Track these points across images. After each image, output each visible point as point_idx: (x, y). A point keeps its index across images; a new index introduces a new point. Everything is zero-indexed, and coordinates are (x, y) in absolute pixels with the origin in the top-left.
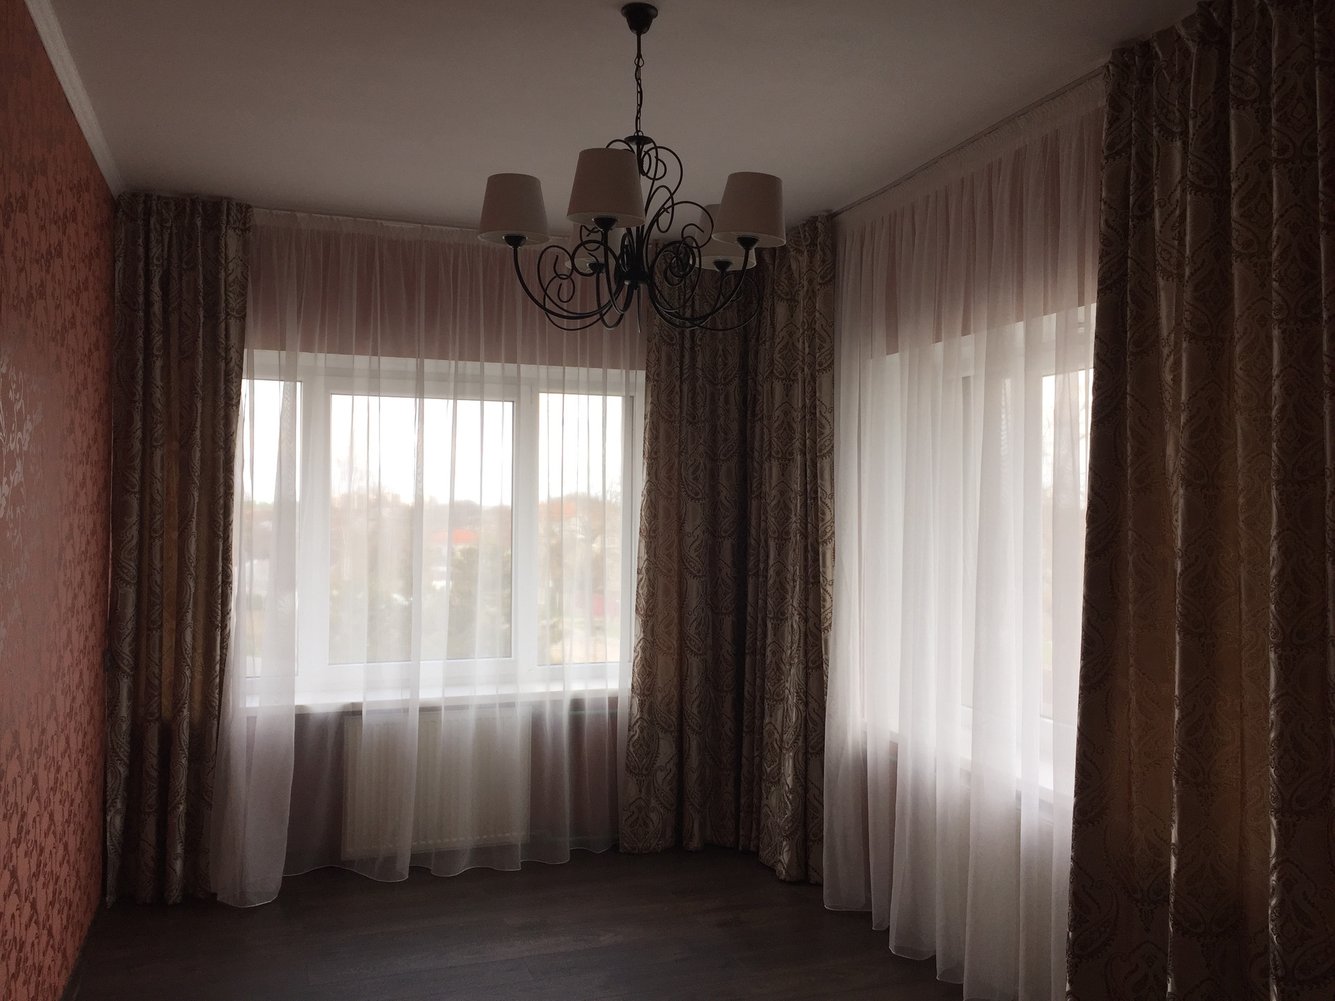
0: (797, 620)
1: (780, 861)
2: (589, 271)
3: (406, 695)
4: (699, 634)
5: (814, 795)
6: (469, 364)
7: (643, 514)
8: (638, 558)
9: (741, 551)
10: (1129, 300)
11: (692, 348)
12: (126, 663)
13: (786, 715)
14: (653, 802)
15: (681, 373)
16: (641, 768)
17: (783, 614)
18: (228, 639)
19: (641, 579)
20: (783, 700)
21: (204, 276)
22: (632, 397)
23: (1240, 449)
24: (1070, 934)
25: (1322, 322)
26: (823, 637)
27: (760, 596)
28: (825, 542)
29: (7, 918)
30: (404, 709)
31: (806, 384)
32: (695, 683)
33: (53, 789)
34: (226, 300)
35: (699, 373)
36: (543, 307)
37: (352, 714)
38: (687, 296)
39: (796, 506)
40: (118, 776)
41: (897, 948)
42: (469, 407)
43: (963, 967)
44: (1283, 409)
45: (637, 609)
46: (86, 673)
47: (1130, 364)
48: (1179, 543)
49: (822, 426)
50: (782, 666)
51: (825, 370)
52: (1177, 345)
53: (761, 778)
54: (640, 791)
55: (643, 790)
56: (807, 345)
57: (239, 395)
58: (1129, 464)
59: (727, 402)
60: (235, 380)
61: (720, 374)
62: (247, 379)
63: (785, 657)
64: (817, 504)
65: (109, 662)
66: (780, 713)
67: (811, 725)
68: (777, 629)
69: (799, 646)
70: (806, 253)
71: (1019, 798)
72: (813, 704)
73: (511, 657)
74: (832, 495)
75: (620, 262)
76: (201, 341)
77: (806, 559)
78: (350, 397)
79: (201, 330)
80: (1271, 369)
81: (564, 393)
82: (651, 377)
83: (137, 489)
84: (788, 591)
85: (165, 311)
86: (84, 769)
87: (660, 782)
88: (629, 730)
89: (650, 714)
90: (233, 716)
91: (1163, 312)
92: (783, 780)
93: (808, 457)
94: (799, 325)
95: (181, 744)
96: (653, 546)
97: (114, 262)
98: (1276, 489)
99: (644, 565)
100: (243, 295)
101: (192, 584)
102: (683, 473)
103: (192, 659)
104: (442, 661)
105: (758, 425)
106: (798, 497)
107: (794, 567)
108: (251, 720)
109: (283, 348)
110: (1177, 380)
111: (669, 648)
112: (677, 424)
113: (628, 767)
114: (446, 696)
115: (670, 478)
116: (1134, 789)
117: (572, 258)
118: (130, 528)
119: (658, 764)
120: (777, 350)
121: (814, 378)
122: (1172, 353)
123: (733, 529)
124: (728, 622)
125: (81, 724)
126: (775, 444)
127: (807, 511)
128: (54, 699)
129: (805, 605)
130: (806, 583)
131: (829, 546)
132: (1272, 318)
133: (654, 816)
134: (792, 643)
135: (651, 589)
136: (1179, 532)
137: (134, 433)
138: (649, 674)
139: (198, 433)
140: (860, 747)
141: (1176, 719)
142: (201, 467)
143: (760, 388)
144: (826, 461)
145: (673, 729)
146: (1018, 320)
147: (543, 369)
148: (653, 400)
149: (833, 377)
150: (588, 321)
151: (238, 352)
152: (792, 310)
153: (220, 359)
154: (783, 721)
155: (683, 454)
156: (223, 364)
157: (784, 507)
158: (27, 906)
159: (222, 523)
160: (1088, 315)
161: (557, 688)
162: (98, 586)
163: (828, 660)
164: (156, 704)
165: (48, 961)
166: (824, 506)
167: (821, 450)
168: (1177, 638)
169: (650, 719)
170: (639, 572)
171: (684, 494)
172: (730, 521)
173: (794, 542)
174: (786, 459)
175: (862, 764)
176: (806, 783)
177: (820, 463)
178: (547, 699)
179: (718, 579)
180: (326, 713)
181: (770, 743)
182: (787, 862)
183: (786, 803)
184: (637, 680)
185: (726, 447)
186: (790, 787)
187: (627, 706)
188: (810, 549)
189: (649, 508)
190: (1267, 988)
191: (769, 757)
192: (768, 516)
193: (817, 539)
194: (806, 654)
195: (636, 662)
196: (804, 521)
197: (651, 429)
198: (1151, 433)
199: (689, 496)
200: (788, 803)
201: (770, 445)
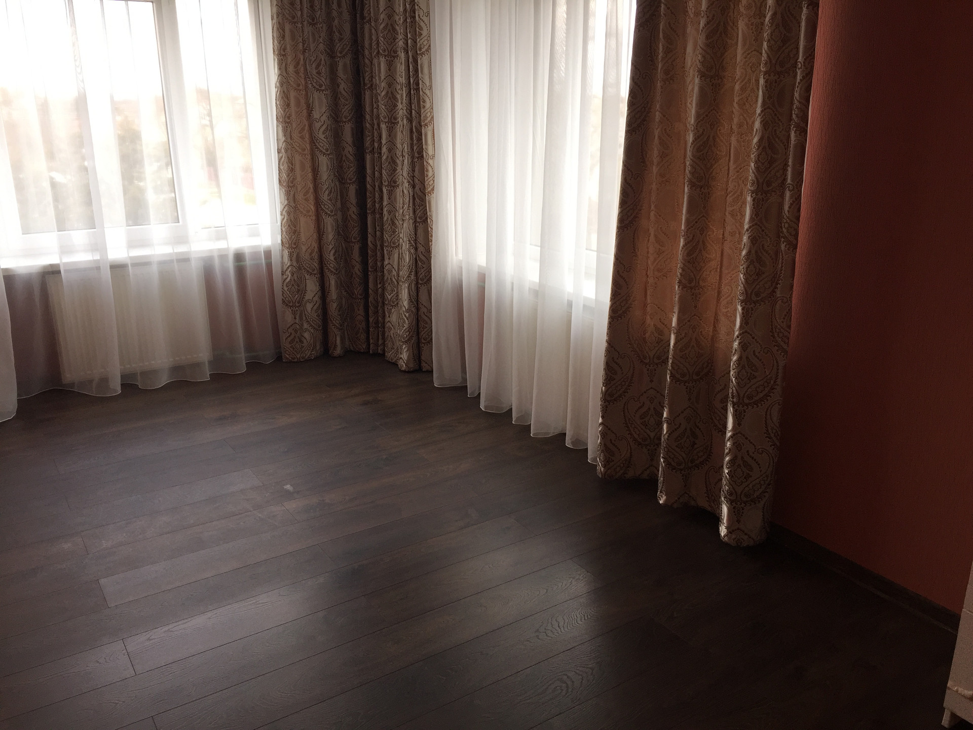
0: (407, 186)
1: (401, 358)
3: (97, 256)
4: (330, 200)
5: (423, 312)
7: (278, 103)
8: (277, 140)
9: (359, 135)
13: (401, 257)
14: (306, 326)
16: (294, 302)
17: (395, 182)
19: (282, 157)
20: (398, 246)
23: (740, 47)
24: (603, 388)
26: (427, 198)
27: (376, 169)
28: (426, 125)
32: (331, 237)
37: (51, 273)
39: (402, 96)
41: (486, 407)
43: (530, 415)
44: (774, 15)
45: (280, 181)
48: (692, 120)
49: (421, 28)
50: (396, 222)
53: (383, 303)
54: (295, 318)
55: (297, 317)
58: (659, 60)
59: (339, 5)
63: (399, 215)
64: (419, 94)
66: (396, 256)
67: (420, 264)
68: (390, 193)
69: (409, 207)
72: (421, 249)
73: (179, 222)
74: (431, 87)
77: (412, 139)
84: (398, 164)
87: (309, 311)
88: (282, 275)
89: (298, 261)
92: (400, 303)
93: (410, 54)
96: (289, 130)
98: (764, 78)
99: (282, 145)
102: (308, 67)
104: (123, 228)
105: (367, 26)
106: (404, 88)
107: (402, 145)
111: (308, 211)
112: (300, 25)
113: (284, 302)
114: (130, 255)
115: (297, 72)
116: (648, 294)
119: (307, 298)
123: (351, 115)
124: (352, 190)
126: (382, 44)
127: (411, 100)
129: (412, 174)
130: (413, 157)
131: (430, 128)
133: (306, 335)
134: (403, 204)
135: (290, 165)
136: (693, 112)
138: (295, 232)
140: (457, 278)
141: (681, 245)
144: (425, 58)
145: (315, 272)
148: (278, 2)
154: (399, 262)
155: (307, 51)
157: (392, 98)
161: (222, 245)
163: (431, 216)
166: (425, 95)
167: (420, 49)
168: (686, 189)
169: (298, 265)
170: (279, 151)
171: (310, 86)
172: (349, 109)
173: (402, 125)
174: (392, 56)
175: (458, 289)
176: (417, 304)
177: (421, 59)
178: (216, 254)
179: (342, 156)
180: (30, 273)
181: (389, 278)
182: (406, 359)
183: (404, 320)
184: (286, 237)
185: (342, 46)
186: (407, 308)
187: (279, 257)
188: (414, 130)
189: (282, 98)
190: (726, 410)
191: (389, 288)
192: (379, 104)
193: (420, 123)
194: (414, 212)
195: (283, 223)
196: (409, 108)
197: (278, 29)
198: (677, 34)
199: (314, 87)
200: (406, 319)
201: (378, 44)
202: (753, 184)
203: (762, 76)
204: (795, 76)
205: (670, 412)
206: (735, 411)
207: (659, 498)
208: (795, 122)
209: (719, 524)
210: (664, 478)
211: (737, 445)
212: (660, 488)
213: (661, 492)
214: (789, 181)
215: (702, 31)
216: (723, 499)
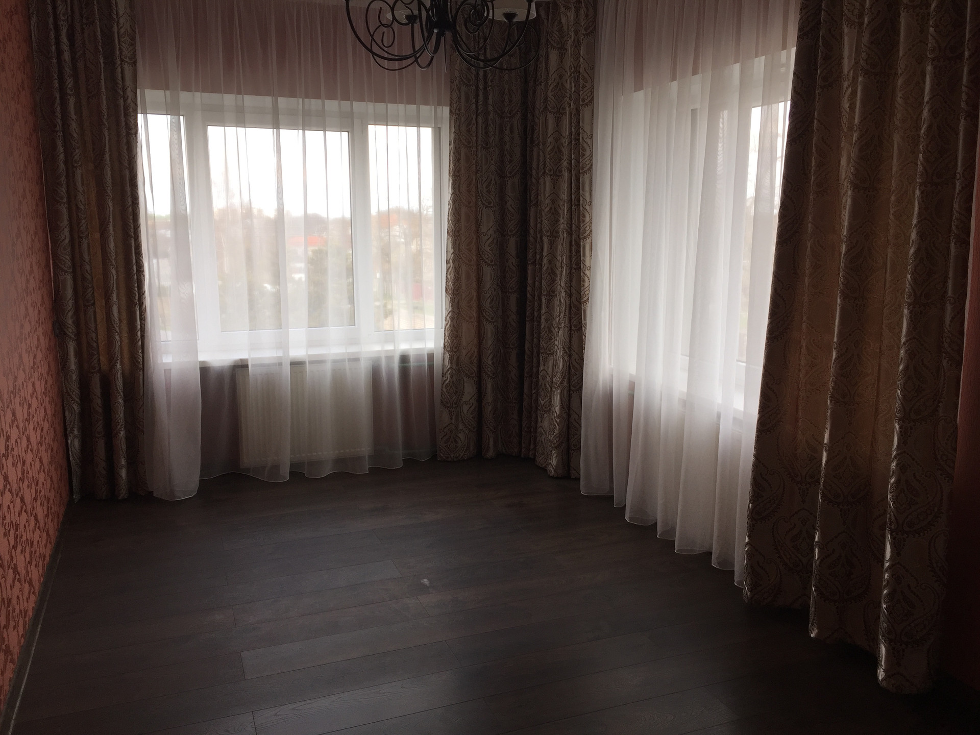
0: (564, 295)
1: (550, 463)
2: (405, 21)
3: (280, 354)
4: (492, 307)
5: (575, 419)
6: (313, 101)
7: (450, 219)
8: (447, 252)
9: (523, 248)
10: (820, 43)
11: (485, 88)
12: (71, 331)
13: (555, 365)
14: (461, 427)
15: (477, 109)
16: (451, 403)
17: (554, 292)
18: (145, 313)
19: (449, 268)
20: (553, 353)
21: (101, 29)
22: (439, 128)
23: (895, 160)
24: (750, 505)
25: (964, 59)
26: (582, 307)
27: (537, 279)
28: (585, 238)
29: (5, 509)
30: (279, 363)
31: (572, 116)
32: (490, 342)
33: (28, 420)
34: (120, 49)
35: (491, 108)
36: (371, 51)
37: (241, 367)
38: (481, 45)
39: (564, 211)
40: (73, 411)
41: (630, 518)
42: (314, 136)
43: (675, 530)
44: (930, 127)
45: (446, 290)
46: (42, 338)
47: (819, 95)
48: (845, 232)
49: (584, 150)
50: (553, 329)
51: (587, 105)
52: (855, 79)
53: (537, 408)
54: (451, 419)
55: (454, 417)
56: (573, 85)
57: (136, 126)
58: (812, 174)
59: (512, 131)
60: (132, 114)
61: (506, 110)
62: (142, 113)
63: (555, 324)
64: (579, 209)
65: (58, 331)
66: (551, 363)
67: (573, 371)
68: (549, 302)
69: (565, 315)
70: (573, 9)
71: (719, 417)
72: (575, 356)
73: (355, 325)
74: (591, 203)
75: (430, 14)
76: (103, 82)
77: (571, 251)
78: (223, 128)
79: (102, 74)
80: (924, 97)
81: (387, 125)
82: (454, 111)
83: (65, 200)
84: (557, 275)
85: (73, 59)
86: (48, 406)
87: (465, 411)
88: (443, 377)
89: (457, 364)
90: (154, 369)
91: (846, 53)
92: (552, 409)
93: (573, 173)
94: (567, 69)
95: (117, 388)
96: (457, 243)
97: (29, 19)
98: (920, 189)
99: (451, 257)
100: (133, 44)
101: (114, 272)
102: (479, 186)
103: (120, 327)
104: (305, 329)
105: (535, 149)
106: (566, 205)
107: (562, 257)
108: (168, 371)
109: (167, 88)
110: (852, 107)
111: (471, 318)
112: (474, 149)
113: (442, 402)
114: (309, 353)
115: (469, 191)
116: (800, 408)
117: (392, 9)
118: (63, 230)
119: (464, 400)
120: (551, 88)
121: (578, 111)
122: (850, 87)
123: (516, 230)
124: (513, 299)
125: (42, 374)
126: (548, 164)
127: (571, 215)
128: (21, 357)
129: (569, 284)
130: (571, 269)
131: (588, 241)
132: (927, 56)
133: (461, 436)
134: (560, 313)
135: (457, 275)
136: (846, 223)
137: (59, 156)
138: (457, 337)
139: (107, 157)
140: (608, 386)
141: (834, 358)
142: (112, 183)
143: (537, 120)
144: (587, 176)
145: (474, 375)
146: (736, 62)
147: (371, 106)
148: (456, 130)
149: (593, 111)
150: (405, 63)
151: (132, 91)
152: (562, 57)
153: (119, 97)
154: (553, 369)
155: (479, 172)
156: (122, 101)
157: (555, 212)
158: (18, 501)
159: (132, 226)
160: (788, 58)
161: (390, 347)
162: (44, 274)
163: (586, 324)
164: (96, 360)
165: (36, 538)
166: (585, 211)
167: (583, 168)
168: (839, 301)
169: (457, 368)
170: (447, 262)
171: (480, 203)
172: (514, 224)
173: (562, 238)
174: (556, 176)
175: (609, 397)
176: (569, 411)
177: (582, 177)
178: (383, 356)
179: (506, 267)
180: (222, 366)
181: (543, 384)
182: (555, 465)
183: (555, 425)
184: (448, 341)
185: (511, 167)
186: (558, 414)
187: (441, 359)
188: (573, 243)
189: (454, 214)
190: (884, 537)
191: (543, 393)
192: (543, 219)
193: (579, 236)
194: (570, 320)
195: (446, 328)
196: (569, 222)
197: (454, 153)
198: (831, 148)
199: (484, 204)
200: (556, 425)
201: (545, 164)
202: (910, 296)
203: (918, 188)
204: (955, 188)
205: (822, 536)
206: (893, 538)
207: (811, 631)
208: (955, 234)
209: (877, 666)
210: (815, 608)
211: (896, 578)
212: (811, 620)
213: (812, 624)
214: (950, 293)
215: (855, 144)
216: (881, 637)
